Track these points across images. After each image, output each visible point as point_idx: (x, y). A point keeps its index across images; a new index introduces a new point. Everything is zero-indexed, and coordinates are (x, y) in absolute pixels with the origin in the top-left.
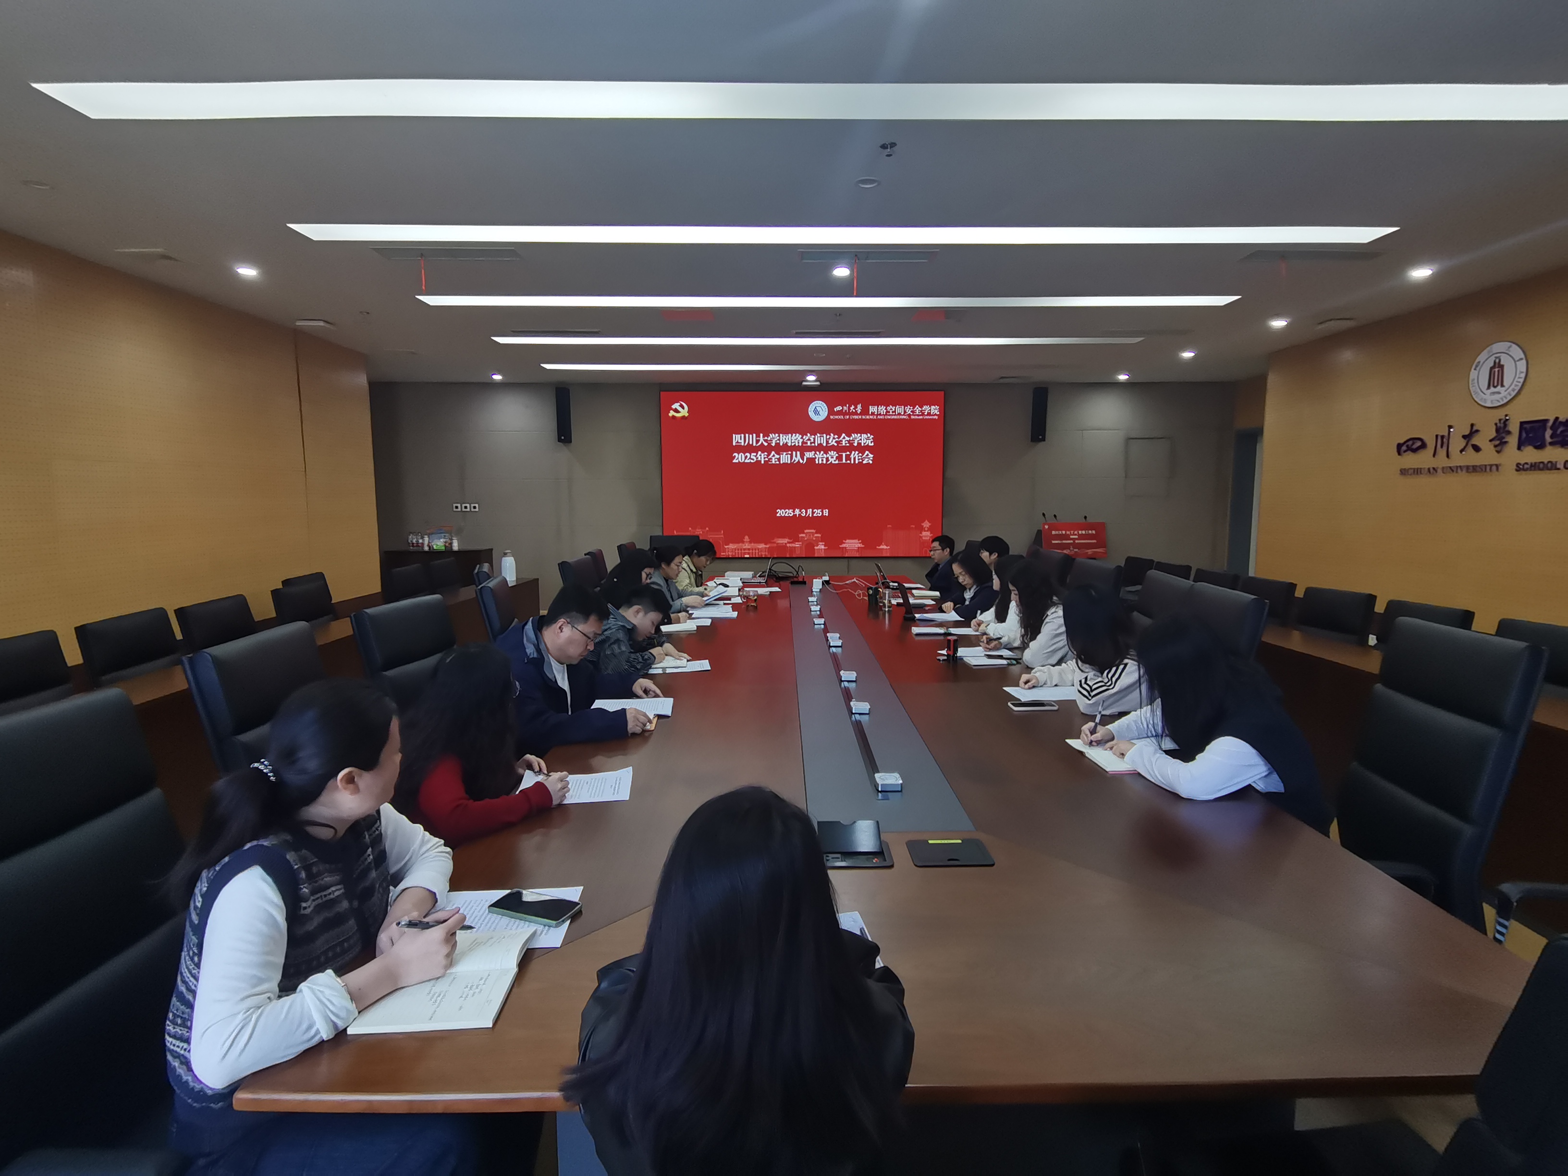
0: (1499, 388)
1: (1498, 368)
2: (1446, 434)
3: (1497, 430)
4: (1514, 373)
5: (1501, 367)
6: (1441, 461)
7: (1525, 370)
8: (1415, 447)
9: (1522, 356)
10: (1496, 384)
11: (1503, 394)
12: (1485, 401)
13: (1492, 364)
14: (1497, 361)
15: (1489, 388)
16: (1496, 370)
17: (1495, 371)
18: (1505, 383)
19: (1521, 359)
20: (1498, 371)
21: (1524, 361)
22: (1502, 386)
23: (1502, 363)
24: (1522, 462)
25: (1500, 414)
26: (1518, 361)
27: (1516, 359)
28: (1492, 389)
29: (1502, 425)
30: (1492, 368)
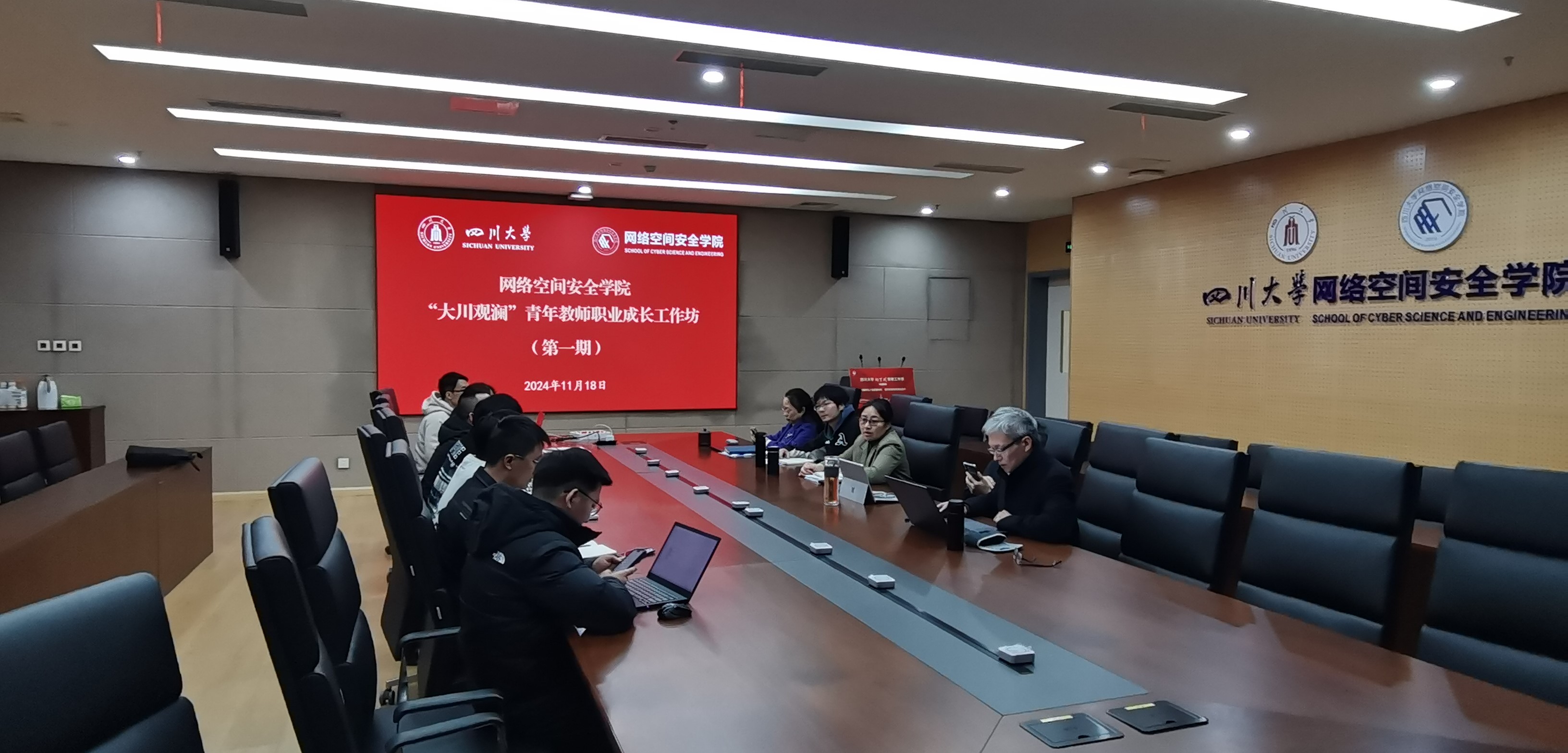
0: (1294, 246)
1: (1292, 226)
2: (1248, 285)
3: (1295, 284)
4: (1306, 231)
5: (1296, 226)
6: (1245, 311)
7: (1315, 230)
8: (1219, 297)
9: (1313, 217)
10: (1291, 241)
11: (1297, 252)
12: (1283, 257)
13: (1287, 223)
14: (1292, 220)
15: (1285, 244)
16: (1291, 228)
17: (1290, 230)
18: (1299, 241)
19: (1312, 220)
20: (1293, 229)
21: (1315, 222)
22: (1297, 243)
23: (1296, 222)
25: (1297, 269)
26: (1310, 221)
27: (1307, 220)
28: (1288, 246)
29: (1299, 279)
30: (1287, 227)
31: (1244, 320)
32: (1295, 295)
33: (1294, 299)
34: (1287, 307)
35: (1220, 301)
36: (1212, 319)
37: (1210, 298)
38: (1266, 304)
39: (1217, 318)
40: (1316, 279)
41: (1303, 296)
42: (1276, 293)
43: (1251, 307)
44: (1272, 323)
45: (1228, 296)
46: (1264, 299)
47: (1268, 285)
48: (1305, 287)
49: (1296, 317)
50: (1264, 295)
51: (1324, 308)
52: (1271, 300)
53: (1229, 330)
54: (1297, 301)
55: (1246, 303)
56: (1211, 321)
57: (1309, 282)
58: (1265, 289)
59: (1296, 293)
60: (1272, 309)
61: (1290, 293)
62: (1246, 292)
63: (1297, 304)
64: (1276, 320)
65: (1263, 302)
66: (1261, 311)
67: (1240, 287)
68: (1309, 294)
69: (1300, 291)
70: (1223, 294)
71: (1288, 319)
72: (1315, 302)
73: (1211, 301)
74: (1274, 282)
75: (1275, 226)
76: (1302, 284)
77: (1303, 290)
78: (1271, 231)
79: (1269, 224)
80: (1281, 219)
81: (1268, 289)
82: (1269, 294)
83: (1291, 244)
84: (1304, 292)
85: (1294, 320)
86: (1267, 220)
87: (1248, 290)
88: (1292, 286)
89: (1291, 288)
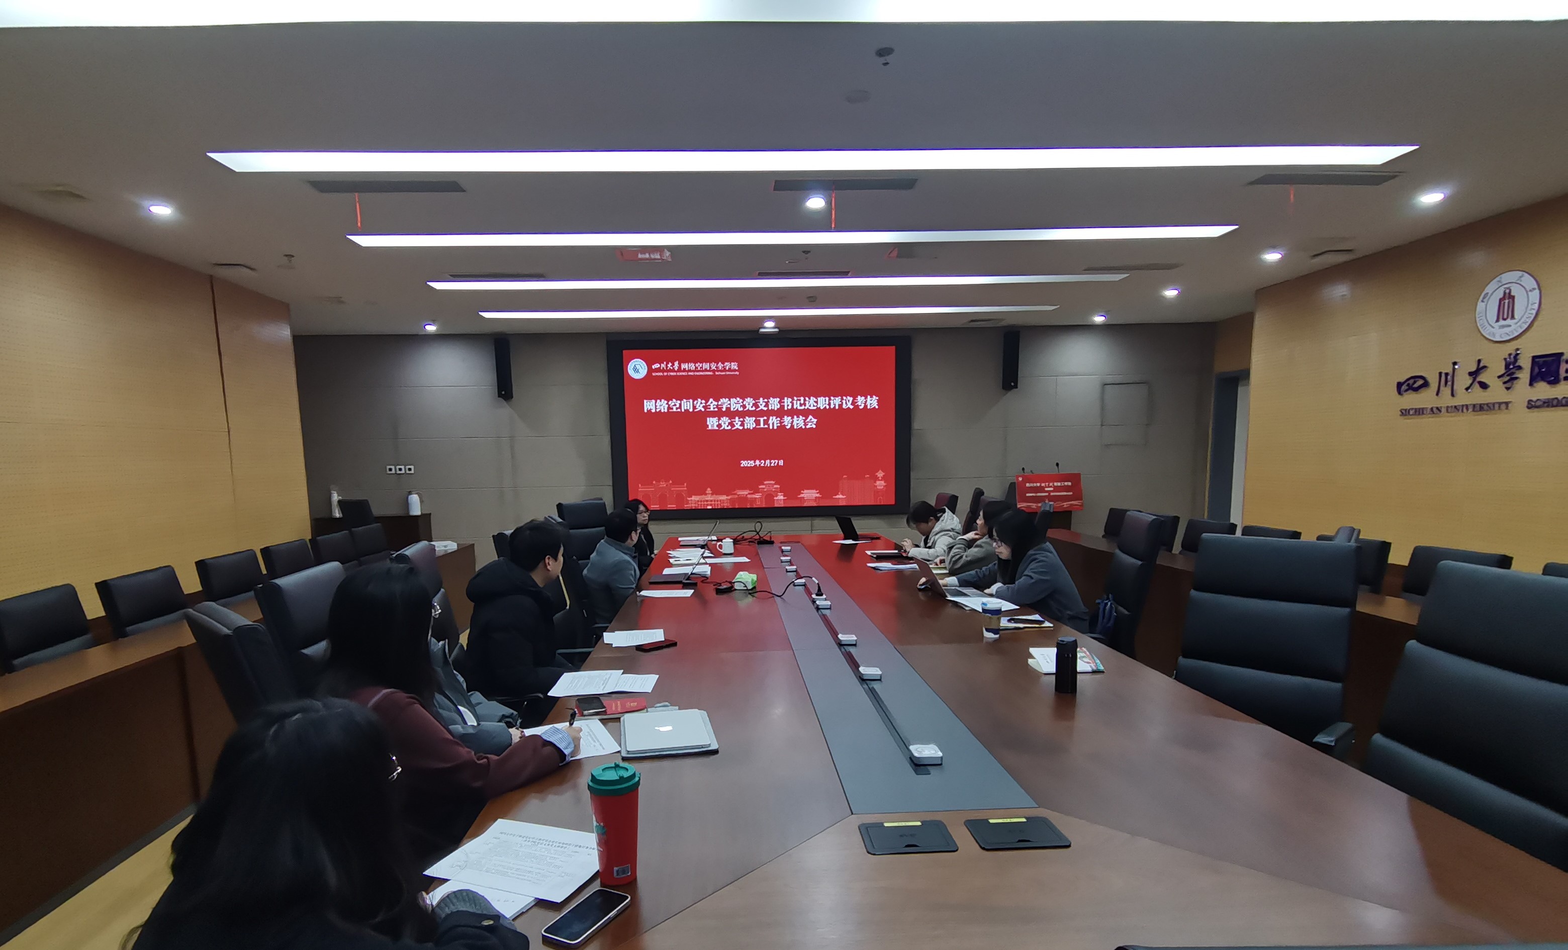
0: (1509, 322)
1: (1508, 299)
2: (1450, 371)
4: (1525, 305)
5: (1512, 298)
7: (1537, 302)
9: (1536, 286)
10: (1505, 316)
11: (1514, 327)
12: (1494, 335)
13: (1501, 296)
14: (1507, 291)
15: (1498, 321)
16: (1507, 301)
17: (1504, 303)
18: (1516, 316)
19: (1534, 289)
20: (1509, 303)
21: (1537, 291)
22: (1513, 317)
23: (1512, 294)
24: (1534, 399)
26: (1530, 291)
27: (1528, 289)
28: (1502, 322)
30: (1501, 300)
31: (1443, 410)
32: (1507, 378)
33: (1505, 383)
34: (1497, 392)
35: (1416, 390)
36: (1406, 410)
37: (1404, 387)
38: (1469, 391)
39: (1412, 409)
40: (1534, 358)
41: (1516, 378)
42: (1482, 378)
43: (1453, 395)
44: (1477, 411)
45: (1426, 384)
46: (1468, 385)
47: (1474, 369)
48: (1520, 368)
49: (1507, 404)
50: (1469, 381)
51: (1543, 391)
52: (1476, 386)
53: (1427, 421)
54: (1508, 385)
55: (1446, 391)
56: (1405, 413)
57: (1525, 362)
58: (1470, 374)
59: (1508, 375)
60: (1478, 396)
61: (1499, 377)
62: (1447, 379)
63: (1508, 389)
64: (1480, 408)
65: (1467, 389)
66: (1463, 398)
67: (1440, 374)
68: (1524, 376)
69: (1513, 373)
70: (1420, 382)
71: (1497, 406)
72: (1531, 384)
73: (1406, 391)
74: (1482, 365)
75: (1485, 300)
76: (1517, 364)
77: (1517, 372)
78: (1481, 306)
79: (1478, 300)
80: (1494, 292)
81: (1474, 374)
82: (1474, 379)
83: (1504, 319)
84: (1518, 374)
85: (1503, 406)
86: (1478, 293)
87: (1449, 377)
88: (1503, 367)
89: (1503, 371)
